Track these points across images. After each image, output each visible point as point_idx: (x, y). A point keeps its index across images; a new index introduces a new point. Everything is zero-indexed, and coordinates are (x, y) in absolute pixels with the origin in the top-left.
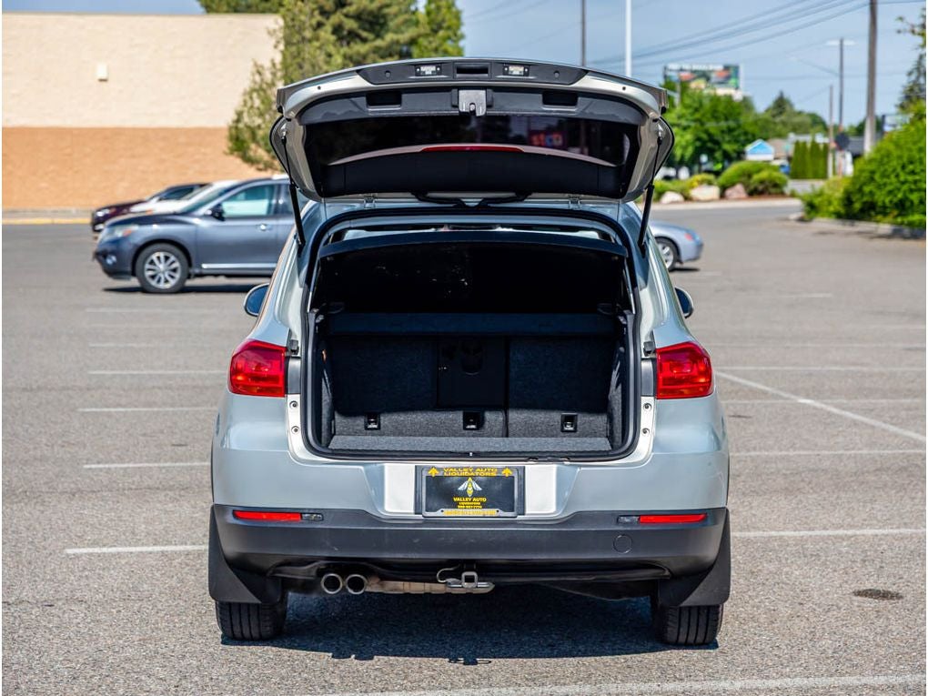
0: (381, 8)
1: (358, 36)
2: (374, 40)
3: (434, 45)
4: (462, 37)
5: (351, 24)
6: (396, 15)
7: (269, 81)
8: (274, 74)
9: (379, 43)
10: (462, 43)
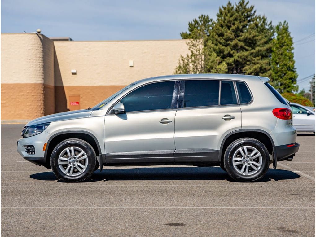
0: (254, 37)
1: (244, 48)
2: (251, 50)
3: (281, 52)
4: (293, 49)
5: (241, 44)
6: (261, 40)
7: (186, 63)
8: (188, 60)
9: (253, 51)
10: (293, 51)
